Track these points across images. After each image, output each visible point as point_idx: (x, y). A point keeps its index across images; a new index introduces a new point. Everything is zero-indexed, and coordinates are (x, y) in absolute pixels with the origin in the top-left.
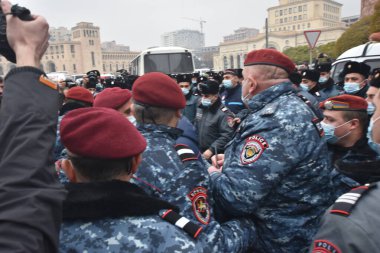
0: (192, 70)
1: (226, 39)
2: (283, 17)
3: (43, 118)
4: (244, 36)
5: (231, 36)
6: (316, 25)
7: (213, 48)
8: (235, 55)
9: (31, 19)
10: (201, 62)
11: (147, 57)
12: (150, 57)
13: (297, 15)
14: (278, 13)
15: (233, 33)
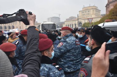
0: (56, 29)
1: (67, 20)
2: (84, 14)
3: (37, 38)
4: (72, 19)
5: (68, 19)
6: (93, 16)
7: (63, 22)
8: (69, 24)
9: (32, 15)
10: (59, 26)
11: (42, 25)
12: (43, 25)
13: (88, 13)
14: (82, 13)
15: (69, 18)
